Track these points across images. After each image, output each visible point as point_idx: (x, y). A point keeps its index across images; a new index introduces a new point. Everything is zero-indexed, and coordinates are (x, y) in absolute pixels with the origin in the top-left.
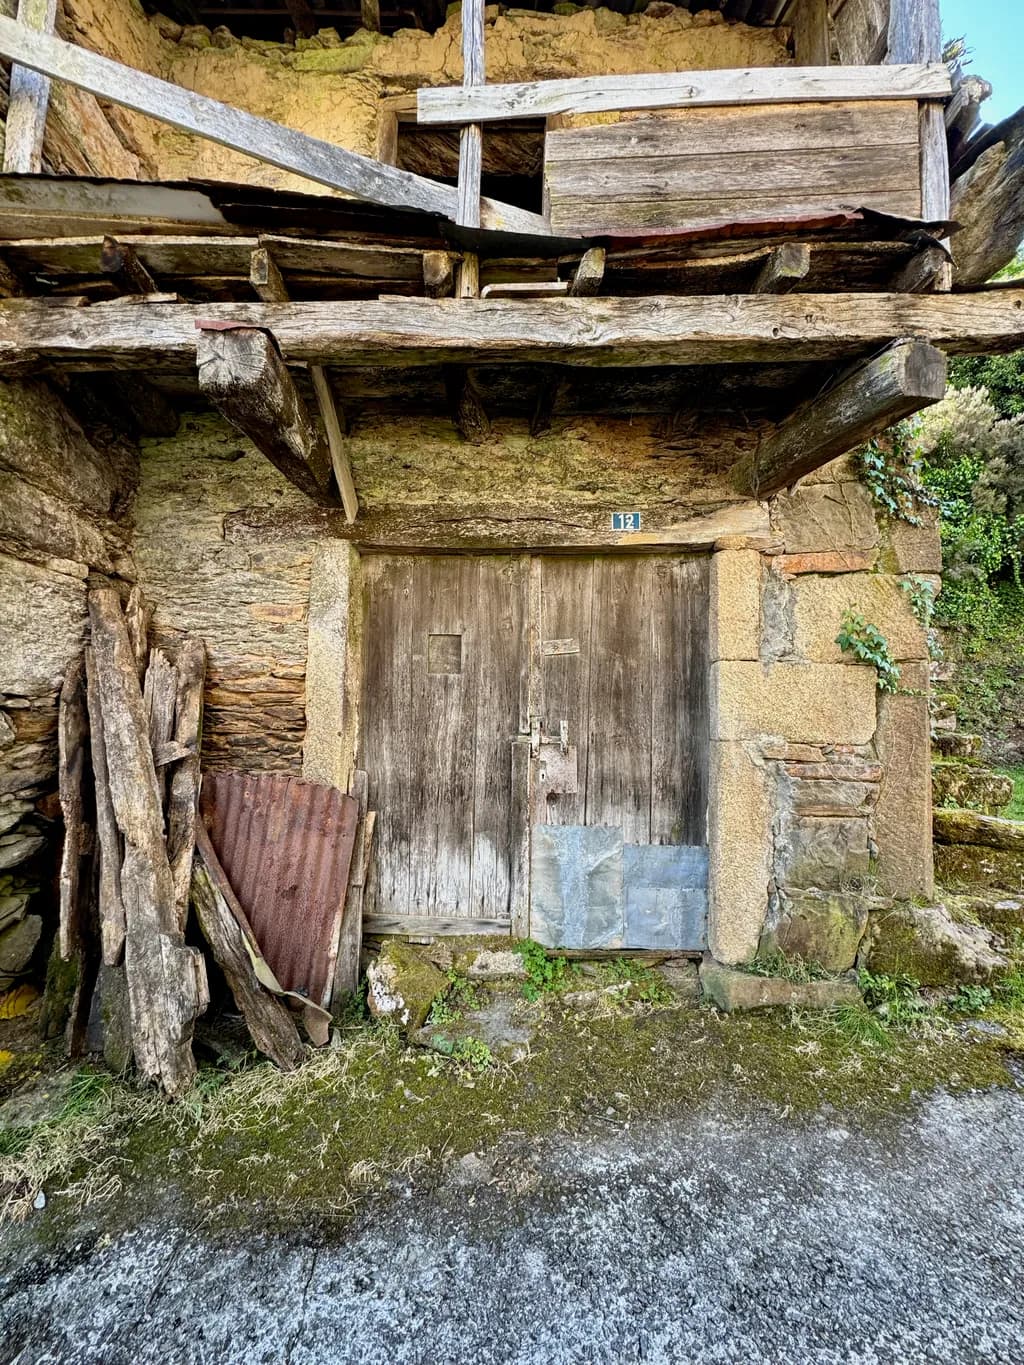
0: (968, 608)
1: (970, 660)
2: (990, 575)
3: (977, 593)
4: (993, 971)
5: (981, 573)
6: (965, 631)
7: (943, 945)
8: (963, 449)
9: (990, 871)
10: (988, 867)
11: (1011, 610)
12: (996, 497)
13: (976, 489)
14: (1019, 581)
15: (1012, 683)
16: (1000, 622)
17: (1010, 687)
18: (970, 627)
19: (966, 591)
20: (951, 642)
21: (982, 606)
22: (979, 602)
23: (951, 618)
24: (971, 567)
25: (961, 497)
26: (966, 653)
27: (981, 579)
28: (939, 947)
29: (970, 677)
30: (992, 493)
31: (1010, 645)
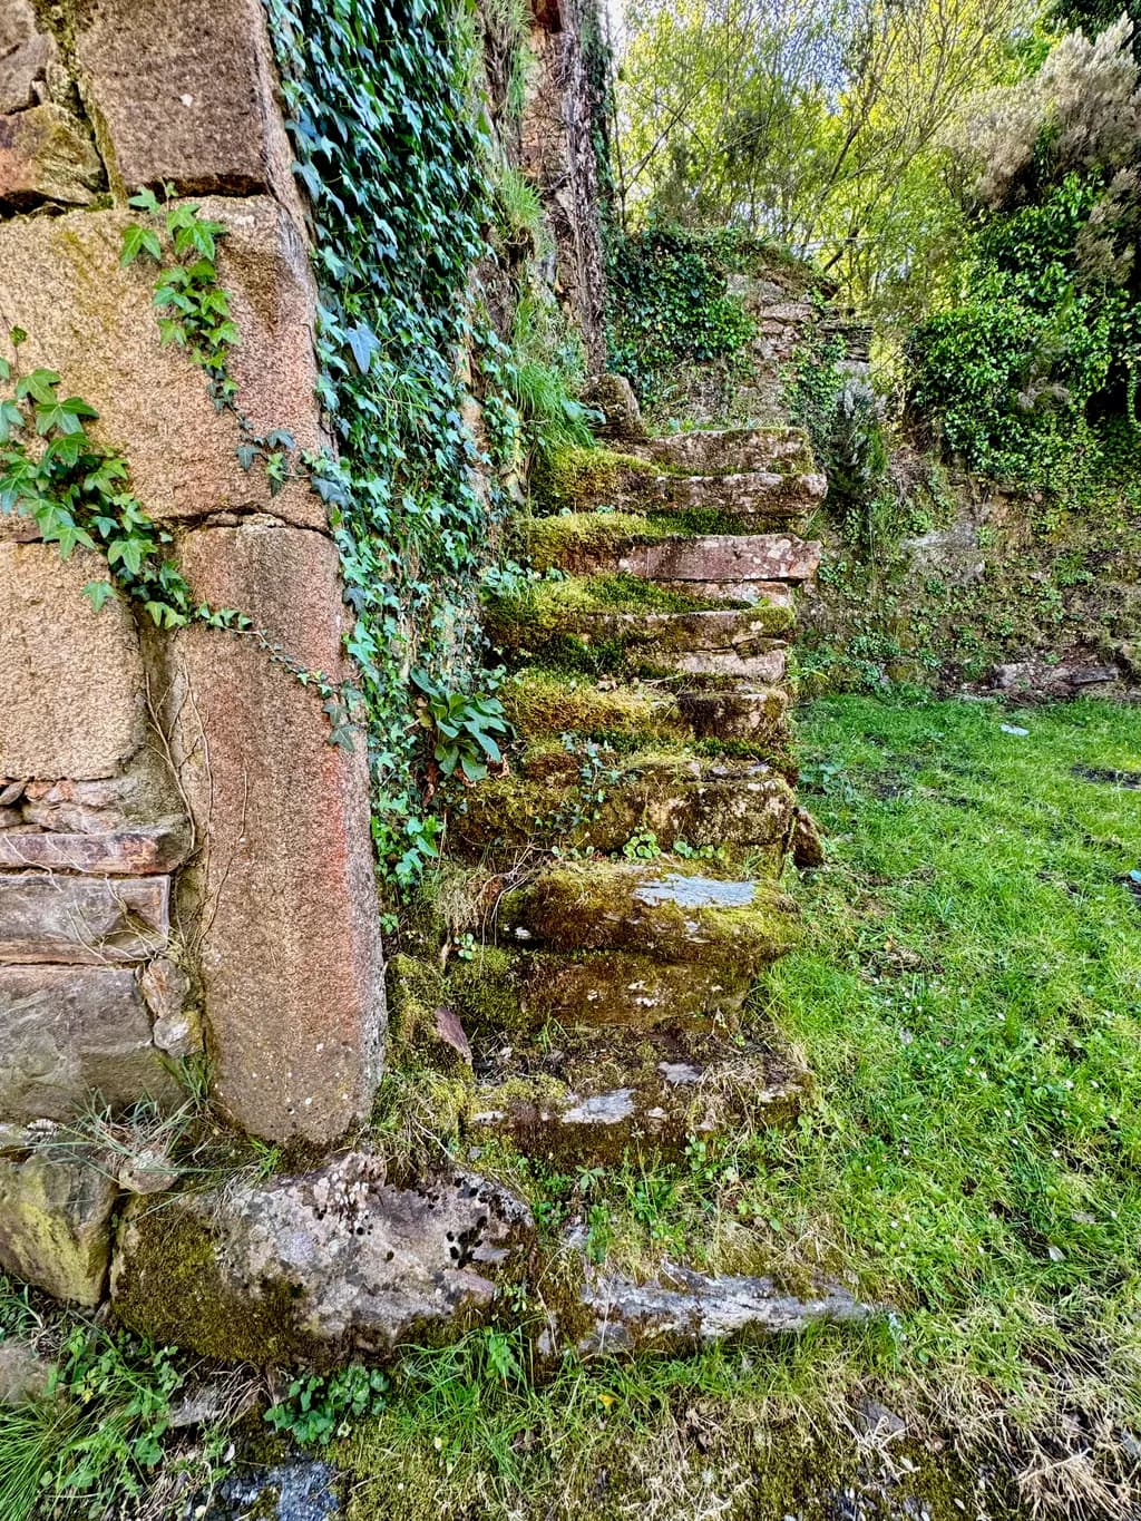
0: (1048, 461)
1: (1038, 544)
2: (1090, 402)
3: (1066, 435)
4: (402, 1338)
5: (1074, 399)
6: (1039, 497)
7: (266, 1284)
8: (1074, 161)
9: (648, 1002)
10: (646, 994)
11: (1120, 460)
12: (1118, 251)
13: (1085, 238)
14: (1131, 407)
15: (1089, 576)
16: (1097, 481)
17: (1085, 583)
18: (1048, 493)
19: (1048, 431)
20: (1017, 518)
21: (1071, 457)
22: (1066, 449)
23: (1020, 478)
24: (1057, 389)
25: (1058, 259)
26: (1035, 534)
27: (1074, 408)
28: (256, 1291)
29: (1031, 569)
30: (1108, 244)
31: (1101, 517)
